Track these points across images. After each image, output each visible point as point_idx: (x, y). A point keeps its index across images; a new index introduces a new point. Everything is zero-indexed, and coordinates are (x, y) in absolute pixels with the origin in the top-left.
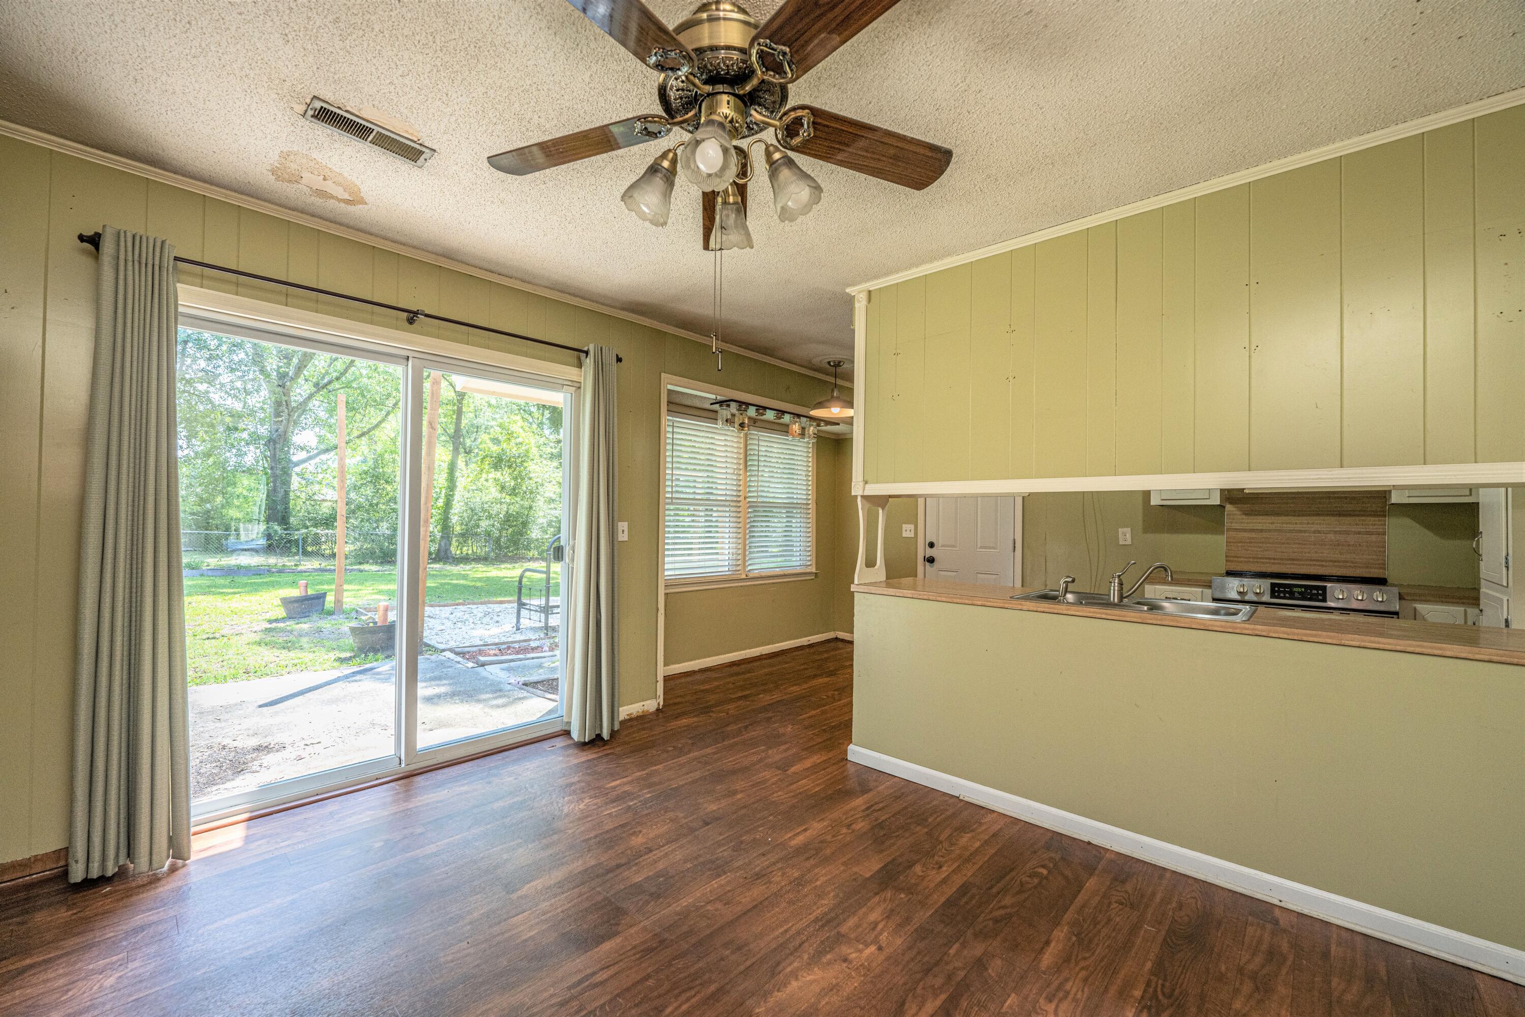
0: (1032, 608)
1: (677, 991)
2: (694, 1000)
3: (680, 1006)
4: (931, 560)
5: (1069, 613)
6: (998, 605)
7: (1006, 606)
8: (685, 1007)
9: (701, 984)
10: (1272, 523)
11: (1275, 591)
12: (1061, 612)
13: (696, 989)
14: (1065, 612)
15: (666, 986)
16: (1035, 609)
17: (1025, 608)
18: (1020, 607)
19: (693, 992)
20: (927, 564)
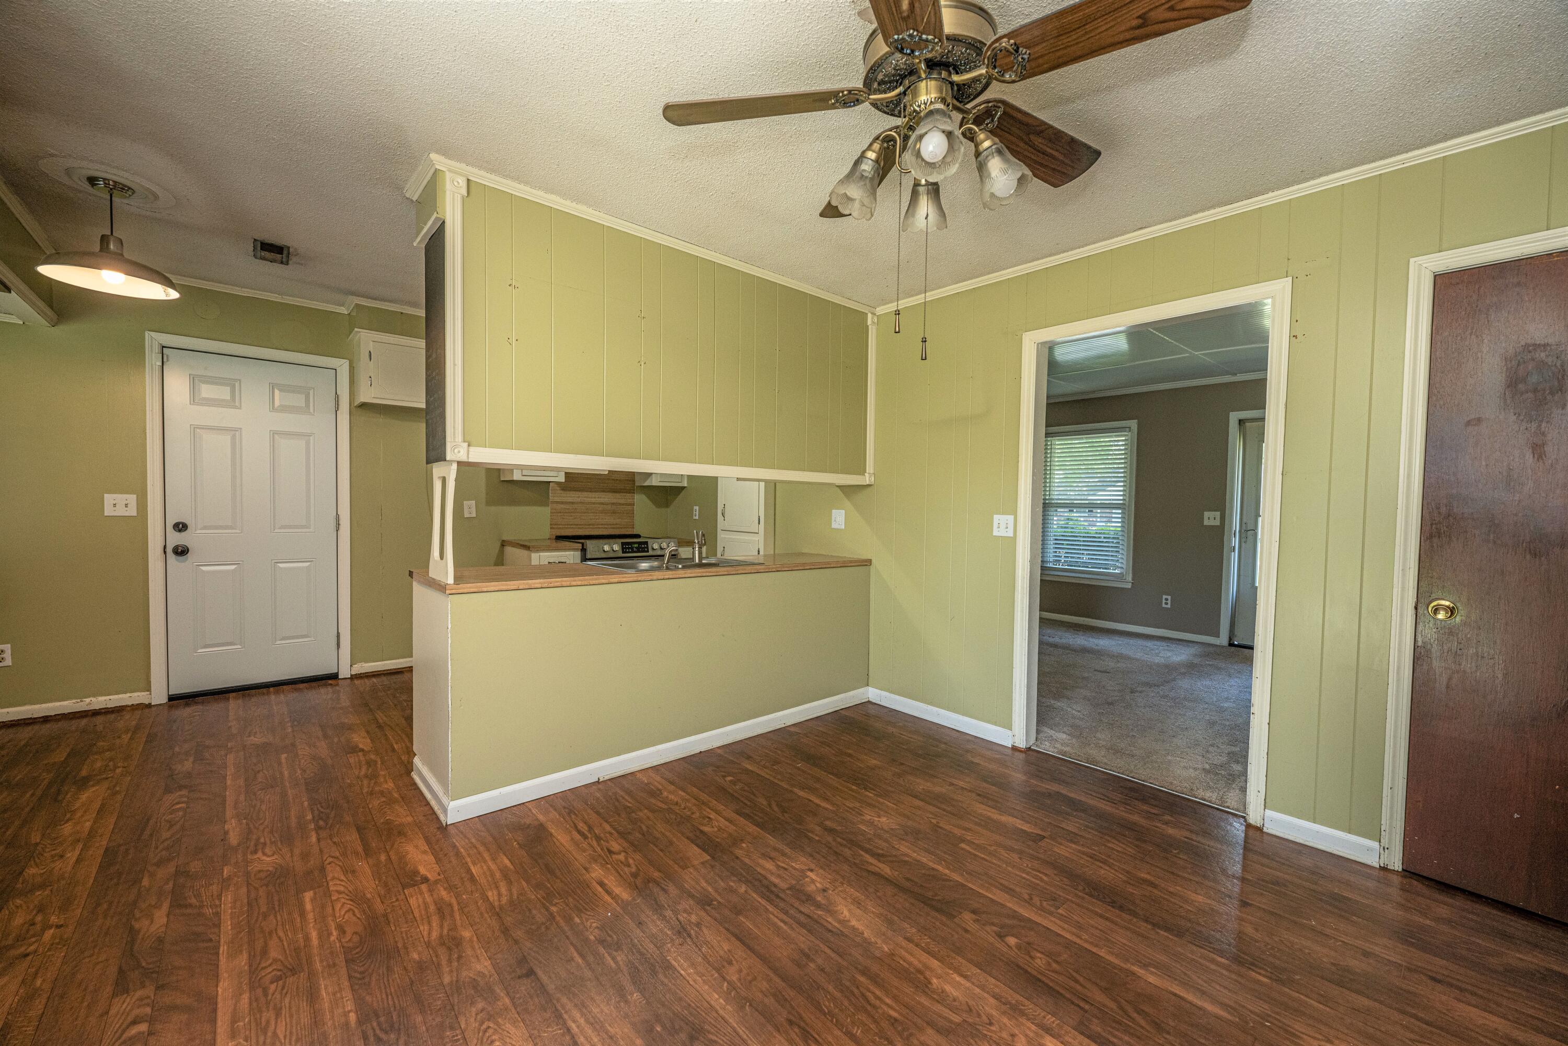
0: (660, 577)
1: (869, 1008)
2: (878, 992)
3: (887, 1005)
4: (181, 552)
5: (686, 575)
6: (631, 579)
7: (640, 579)
8: (888, 1001)
9: (858, 988)
10: (579, 497)
11: (625, 548)
12: (681, 576)
13: (864, 991)
14: (683, 576)
15: (863, 1017)
16: (662, 577)
17: (655, 578)
18: (650, 578)
19: (869, 994)
20: (171, 557)
